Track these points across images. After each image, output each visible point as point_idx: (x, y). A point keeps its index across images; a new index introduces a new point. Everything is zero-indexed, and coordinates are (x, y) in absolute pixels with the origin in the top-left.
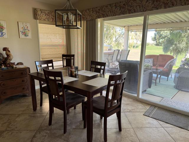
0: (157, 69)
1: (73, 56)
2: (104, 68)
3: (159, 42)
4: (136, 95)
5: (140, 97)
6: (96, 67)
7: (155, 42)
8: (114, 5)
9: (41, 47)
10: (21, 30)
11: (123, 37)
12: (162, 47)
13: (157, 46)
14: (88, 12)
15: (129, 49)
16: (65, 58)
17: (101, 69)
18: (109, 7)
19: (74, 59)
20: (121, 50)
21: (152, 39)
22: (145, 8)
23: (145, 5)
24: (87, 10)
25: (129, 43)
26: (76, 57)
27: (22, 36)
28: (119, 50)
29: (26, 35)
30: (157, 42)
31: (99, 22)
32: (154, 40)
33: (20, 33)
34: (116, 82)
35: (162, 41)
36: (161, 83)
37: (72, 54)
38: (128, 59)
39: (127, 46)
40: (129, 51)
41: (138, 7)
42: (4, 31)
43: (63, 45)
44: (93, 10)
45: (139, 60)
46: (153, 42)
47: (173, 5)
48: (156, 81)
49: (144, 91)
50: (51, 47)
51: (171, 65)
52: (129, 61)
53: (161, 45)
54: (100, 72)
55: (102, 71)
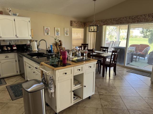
0: (137, 53)
1: (88, 44)
2: (108, 50)
3: (146, 35)
4: (123, 65)
5: (126, 65)
6: (103, 49)
7: (143, 34)
8: (113, 19)
9: (72, 40)
10: (65, 32)
11: (115, 31)
12: (147, 39)
13: (144, 38)
14: (98, 22)
15: (120, 40)
16: (83, 46)
17: (106, 50)
18: (110, 20)
19: (88, 46)
20: (114, 42)
21: (140, 32)
22: (128, 22)
23: (128, 20)
24: (98, 21)
25: (120, 36)
26: (89, 45)
27: (65, 35)
28: (113, 41)
29: (67, 34)
30: (144, 34)
31: (104, 26)
32: (142, 33)
33: (65, 33)
34: (115, 53)
35: (149, 34)
36: (139, 61)
37: (87, 43)
38: (119, 46)
39: (119, 39)
40: (120, 42)
41: (125, 21)
42: (59, 33)
43: (82, 39)
44: (101, 21)
45: (125, 46)
46: (141, 35)
47: (141, 21)
48: (136, 60)
49: (128, 64)
50: (77, 40)
51: (147, 51)
52: (120, 47)
53: (148, 37)
54: (105, 51)
55: (106, 51)
